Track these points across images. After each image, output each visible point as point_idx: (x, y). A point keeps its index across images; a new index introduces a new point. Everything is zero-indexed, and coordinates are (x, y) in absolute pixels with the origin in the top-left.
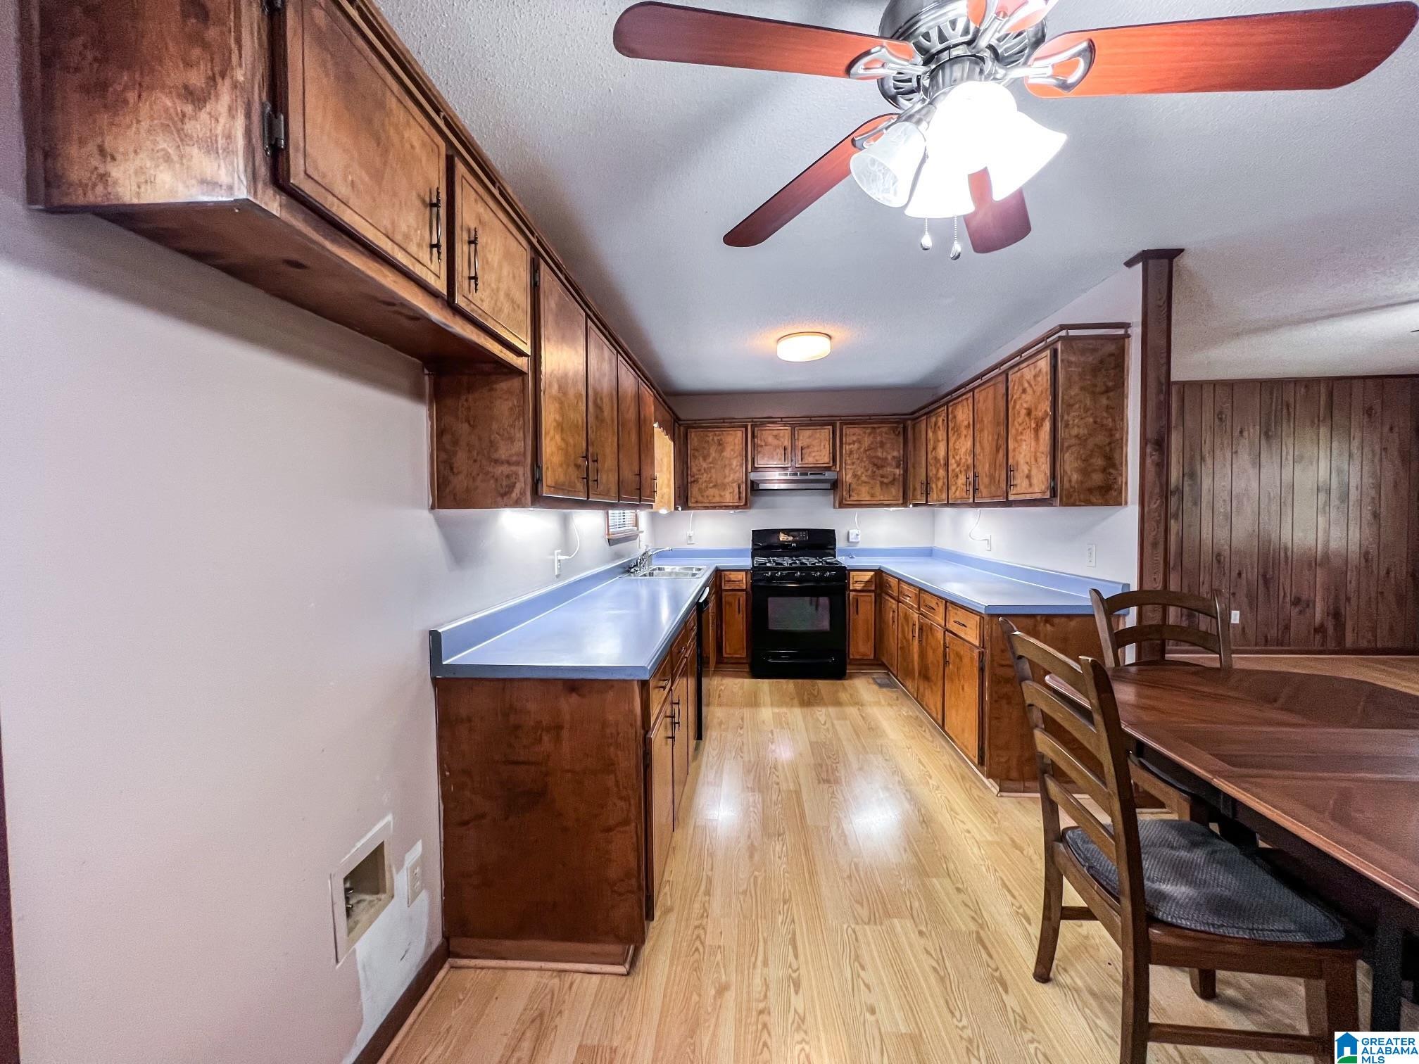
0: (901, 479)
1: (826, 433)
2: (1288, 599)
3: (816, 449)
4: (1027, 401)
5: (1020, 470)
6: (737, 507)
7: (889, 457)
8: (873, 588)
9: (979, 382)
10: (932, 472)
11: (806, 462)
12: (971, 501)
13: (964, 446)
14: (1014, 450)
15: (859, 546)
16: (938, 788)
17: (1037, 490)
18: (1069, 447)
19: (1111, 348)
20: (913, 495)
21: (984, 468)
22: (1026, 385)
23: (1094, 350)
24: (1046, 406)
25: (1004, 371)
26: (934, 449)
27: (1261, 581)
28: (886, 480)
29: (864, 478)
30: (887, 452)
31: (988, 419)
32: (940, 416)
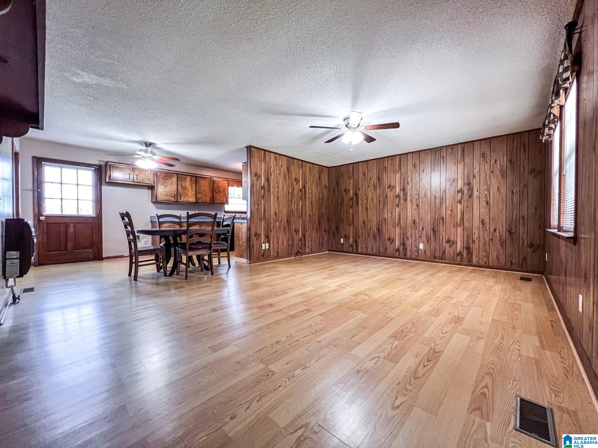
2: (444, 240)
27: (432, 231)
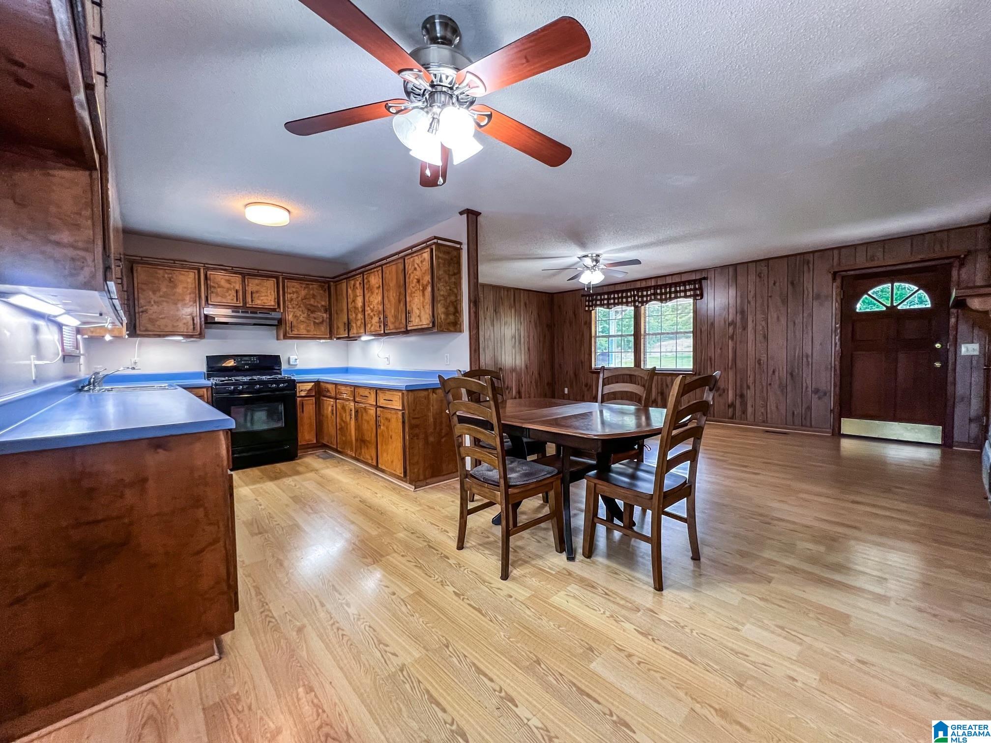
0: (328, 320)
1: (271, 283)
3: (263, 294)
4: (418, 273)
5: (414, 313)
6: (191, 336)
7: (319, 306)
8: (314, 394)
9: (385, 261)
10: (352, 316)
11: (256, 303)
12: (382, 332)
13: (376, 299)
14: (410, 301)
15: (298, 367)
16: (383, 497)
17: (425, 323)
18: (440, 300)
19: (455, 253)
20: (337, 332)
21: (391, 312)
22: (416, 266)
23: (448, 253)
24: (428, 278)
25: (403, 256)
26: (354, 301)
28: (317, 321)
29: (301, 318)
30: (318, 302)
31: (393, 284)
32: (358, 280)
